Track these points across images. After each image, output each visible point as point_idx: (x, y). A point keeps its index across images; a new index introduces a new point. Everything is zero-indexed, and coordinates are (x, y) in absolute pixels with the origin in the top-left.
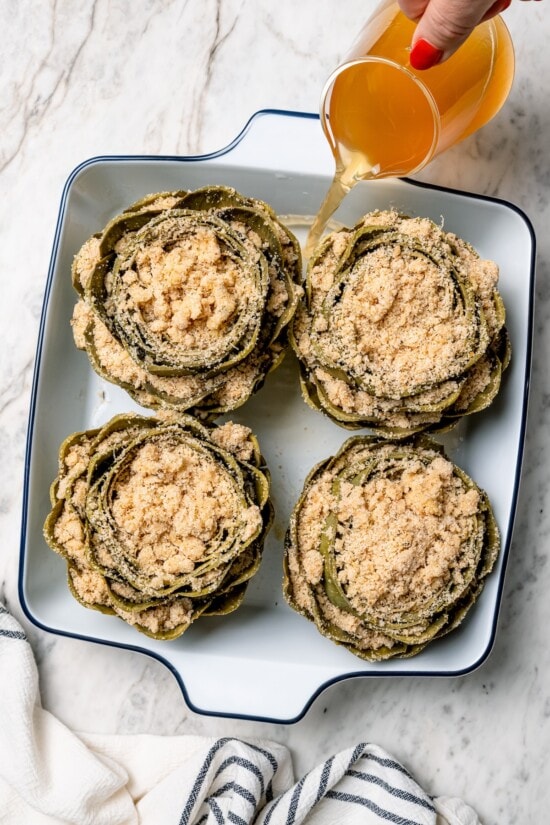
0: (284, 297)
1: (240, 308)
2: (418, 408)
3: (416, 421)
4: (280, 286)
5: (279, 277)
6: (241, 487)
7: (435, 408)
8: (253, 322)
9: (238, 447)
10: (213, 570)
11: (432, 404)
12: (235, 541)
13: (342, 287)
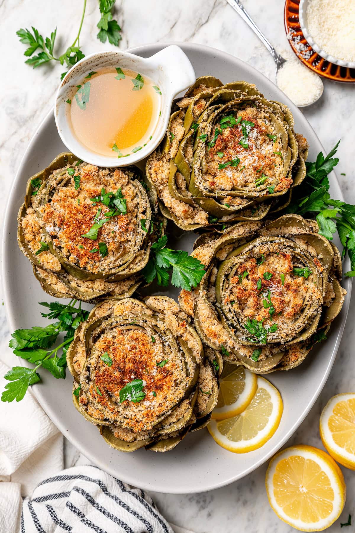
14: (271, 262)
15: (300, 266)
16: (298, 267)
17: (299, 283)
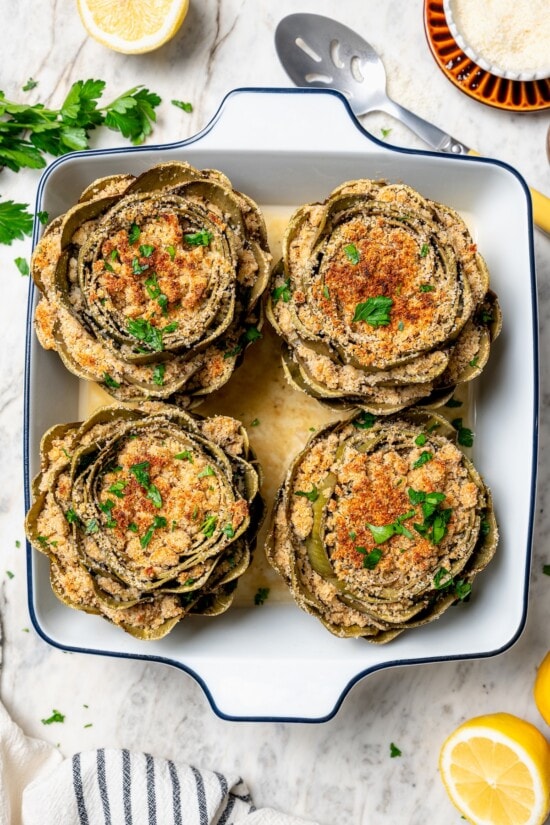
0: (254, 267)
1: (212, 281)
2: (406, 380)
3: (407, 396)
4: (249, 256)
5: (245, 246)
6: (230, 480)
7: (423, 379)
8: (227, 293)
9: (229, 439)
10: (200, 564)
11: (419, 374)
12: (222, 534)
13: (320, 257)
14: (151, 231)
15: (193, 229)
16: (191, 233)
17: (198, 255)
